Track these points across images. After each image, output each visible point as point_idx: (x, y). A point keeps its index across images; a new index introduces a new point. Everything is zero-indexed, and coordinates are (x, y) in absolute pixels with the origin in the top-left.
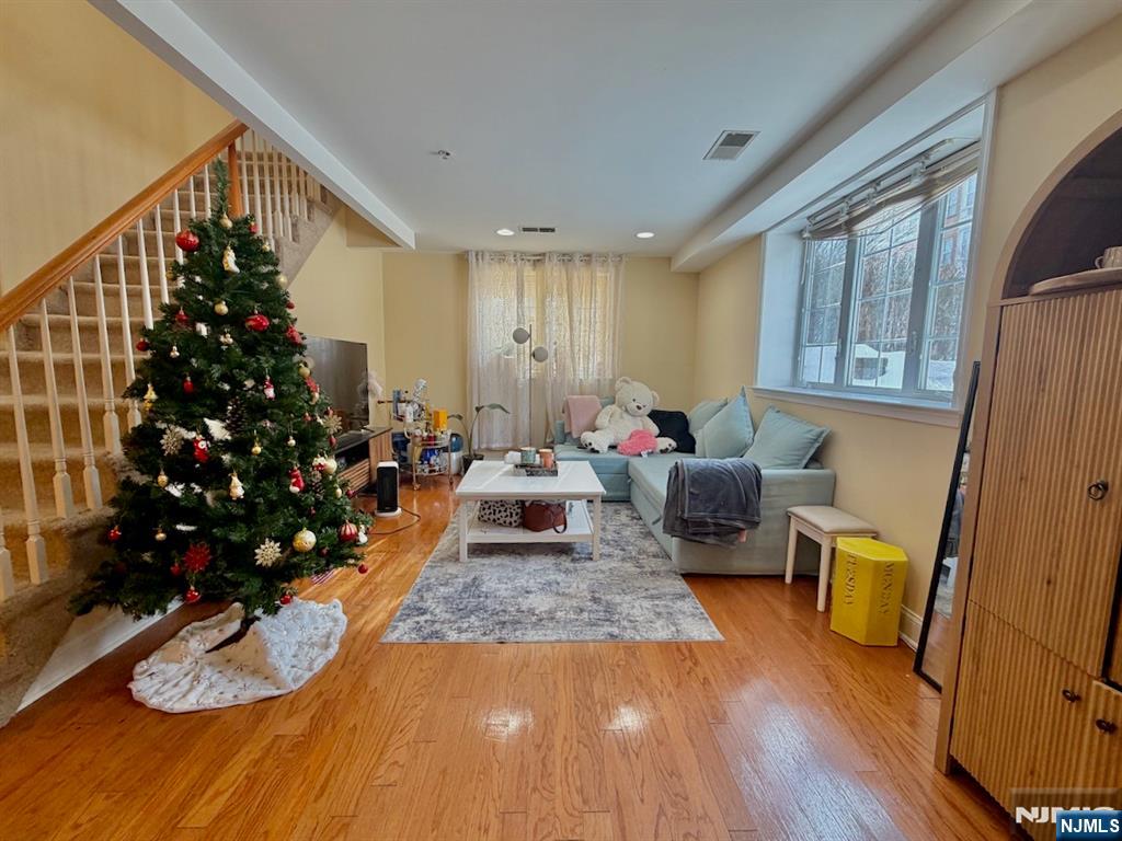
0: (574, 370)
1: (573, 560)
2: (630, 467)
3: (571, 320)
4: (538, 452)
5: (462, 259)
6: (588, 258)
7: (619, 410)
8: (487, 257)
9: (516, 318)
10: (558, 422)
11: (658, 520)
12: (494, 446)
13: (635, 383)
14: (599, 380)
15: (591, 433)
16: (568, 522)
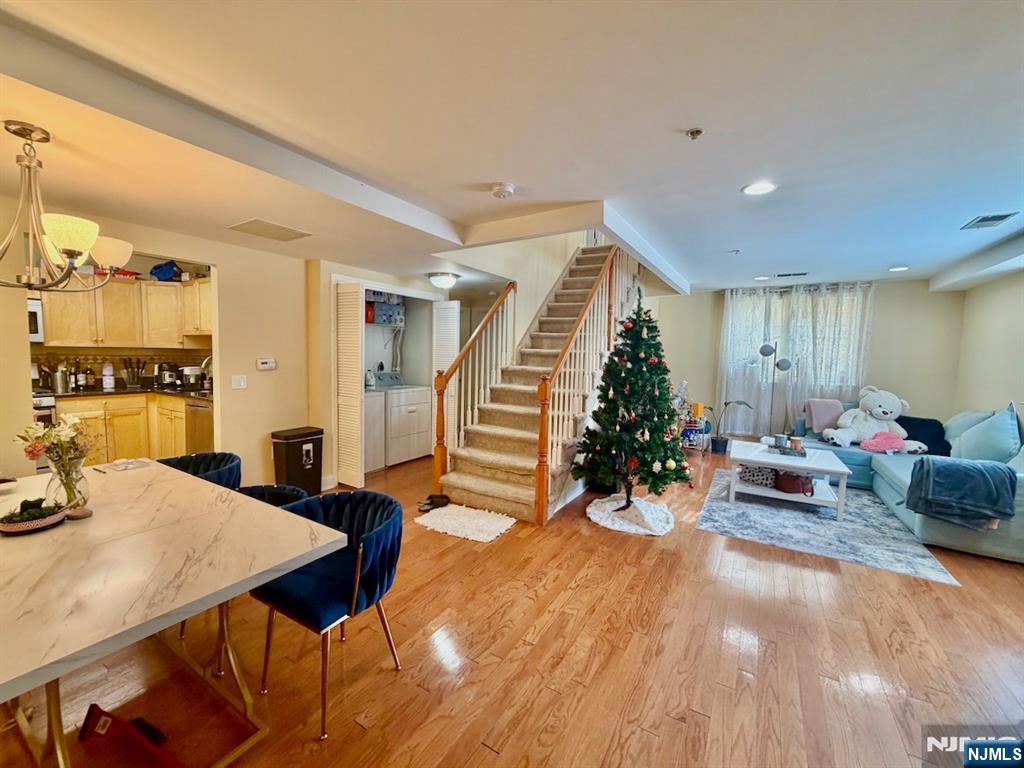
0: (816, 378)
1: (819, 517)
2: (873, 461)
3: (815, 337)
4: (789, 439)
5: (720, 295)
6: (834, 287)
7: (862, 414)
8: (740, 292)
9: (762, 336)
10: (798, 419)
11: (902, 503)
12: (737, 432)
13: (881, 391)
14: (840, 387)
15: (833, 430)
16: (815, 491)
